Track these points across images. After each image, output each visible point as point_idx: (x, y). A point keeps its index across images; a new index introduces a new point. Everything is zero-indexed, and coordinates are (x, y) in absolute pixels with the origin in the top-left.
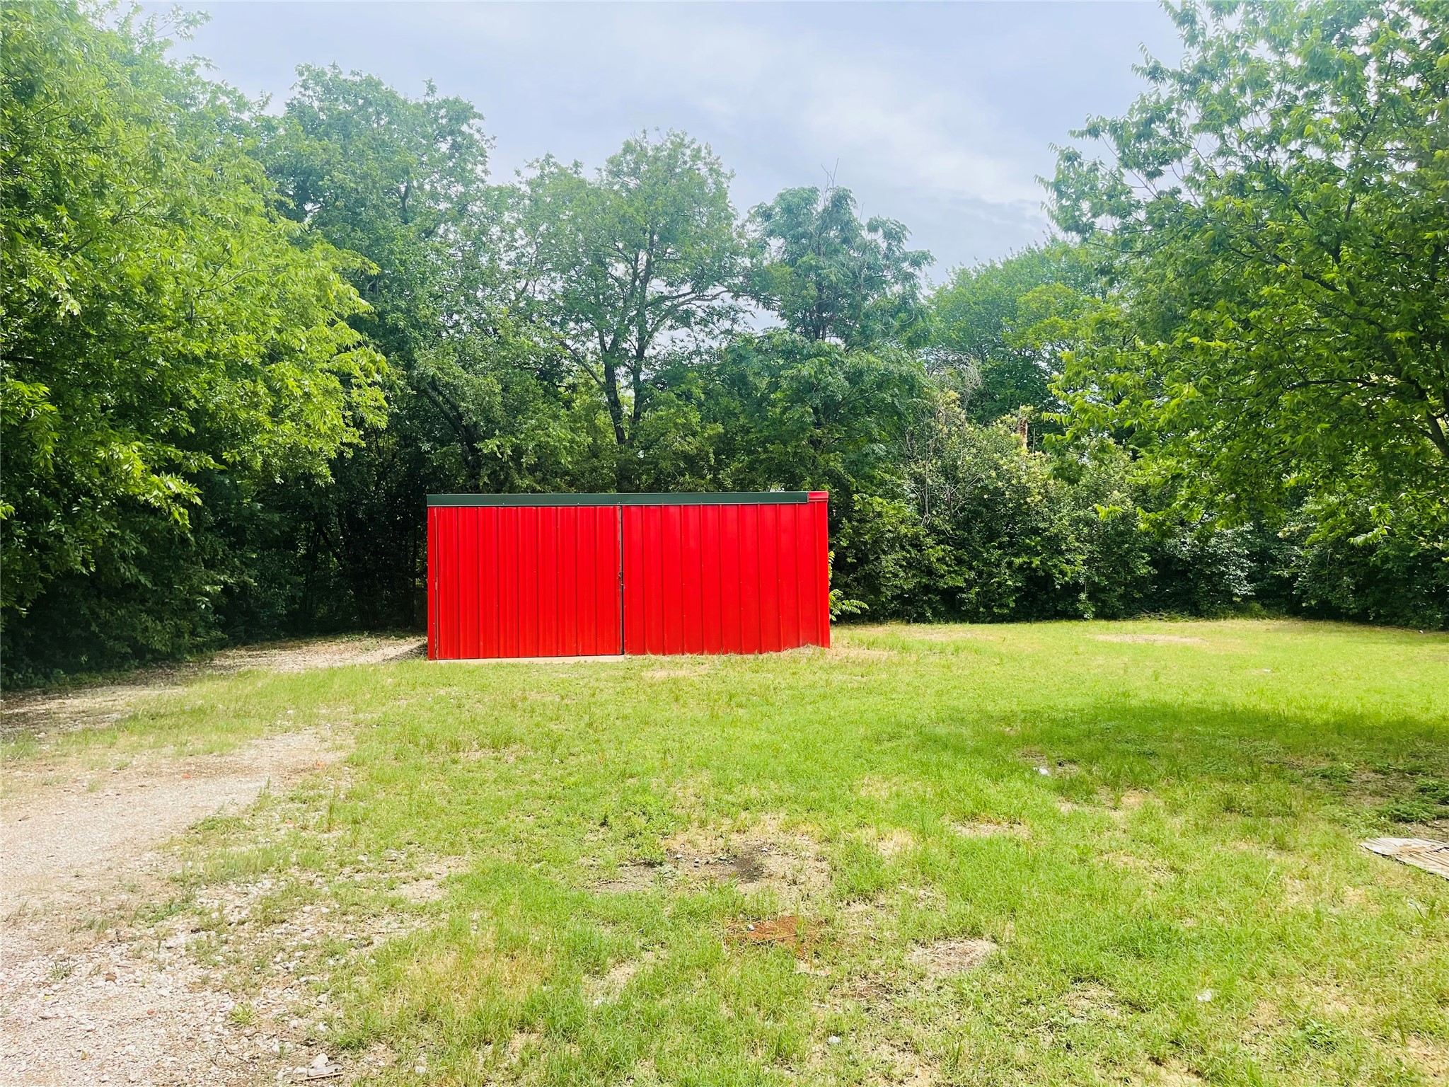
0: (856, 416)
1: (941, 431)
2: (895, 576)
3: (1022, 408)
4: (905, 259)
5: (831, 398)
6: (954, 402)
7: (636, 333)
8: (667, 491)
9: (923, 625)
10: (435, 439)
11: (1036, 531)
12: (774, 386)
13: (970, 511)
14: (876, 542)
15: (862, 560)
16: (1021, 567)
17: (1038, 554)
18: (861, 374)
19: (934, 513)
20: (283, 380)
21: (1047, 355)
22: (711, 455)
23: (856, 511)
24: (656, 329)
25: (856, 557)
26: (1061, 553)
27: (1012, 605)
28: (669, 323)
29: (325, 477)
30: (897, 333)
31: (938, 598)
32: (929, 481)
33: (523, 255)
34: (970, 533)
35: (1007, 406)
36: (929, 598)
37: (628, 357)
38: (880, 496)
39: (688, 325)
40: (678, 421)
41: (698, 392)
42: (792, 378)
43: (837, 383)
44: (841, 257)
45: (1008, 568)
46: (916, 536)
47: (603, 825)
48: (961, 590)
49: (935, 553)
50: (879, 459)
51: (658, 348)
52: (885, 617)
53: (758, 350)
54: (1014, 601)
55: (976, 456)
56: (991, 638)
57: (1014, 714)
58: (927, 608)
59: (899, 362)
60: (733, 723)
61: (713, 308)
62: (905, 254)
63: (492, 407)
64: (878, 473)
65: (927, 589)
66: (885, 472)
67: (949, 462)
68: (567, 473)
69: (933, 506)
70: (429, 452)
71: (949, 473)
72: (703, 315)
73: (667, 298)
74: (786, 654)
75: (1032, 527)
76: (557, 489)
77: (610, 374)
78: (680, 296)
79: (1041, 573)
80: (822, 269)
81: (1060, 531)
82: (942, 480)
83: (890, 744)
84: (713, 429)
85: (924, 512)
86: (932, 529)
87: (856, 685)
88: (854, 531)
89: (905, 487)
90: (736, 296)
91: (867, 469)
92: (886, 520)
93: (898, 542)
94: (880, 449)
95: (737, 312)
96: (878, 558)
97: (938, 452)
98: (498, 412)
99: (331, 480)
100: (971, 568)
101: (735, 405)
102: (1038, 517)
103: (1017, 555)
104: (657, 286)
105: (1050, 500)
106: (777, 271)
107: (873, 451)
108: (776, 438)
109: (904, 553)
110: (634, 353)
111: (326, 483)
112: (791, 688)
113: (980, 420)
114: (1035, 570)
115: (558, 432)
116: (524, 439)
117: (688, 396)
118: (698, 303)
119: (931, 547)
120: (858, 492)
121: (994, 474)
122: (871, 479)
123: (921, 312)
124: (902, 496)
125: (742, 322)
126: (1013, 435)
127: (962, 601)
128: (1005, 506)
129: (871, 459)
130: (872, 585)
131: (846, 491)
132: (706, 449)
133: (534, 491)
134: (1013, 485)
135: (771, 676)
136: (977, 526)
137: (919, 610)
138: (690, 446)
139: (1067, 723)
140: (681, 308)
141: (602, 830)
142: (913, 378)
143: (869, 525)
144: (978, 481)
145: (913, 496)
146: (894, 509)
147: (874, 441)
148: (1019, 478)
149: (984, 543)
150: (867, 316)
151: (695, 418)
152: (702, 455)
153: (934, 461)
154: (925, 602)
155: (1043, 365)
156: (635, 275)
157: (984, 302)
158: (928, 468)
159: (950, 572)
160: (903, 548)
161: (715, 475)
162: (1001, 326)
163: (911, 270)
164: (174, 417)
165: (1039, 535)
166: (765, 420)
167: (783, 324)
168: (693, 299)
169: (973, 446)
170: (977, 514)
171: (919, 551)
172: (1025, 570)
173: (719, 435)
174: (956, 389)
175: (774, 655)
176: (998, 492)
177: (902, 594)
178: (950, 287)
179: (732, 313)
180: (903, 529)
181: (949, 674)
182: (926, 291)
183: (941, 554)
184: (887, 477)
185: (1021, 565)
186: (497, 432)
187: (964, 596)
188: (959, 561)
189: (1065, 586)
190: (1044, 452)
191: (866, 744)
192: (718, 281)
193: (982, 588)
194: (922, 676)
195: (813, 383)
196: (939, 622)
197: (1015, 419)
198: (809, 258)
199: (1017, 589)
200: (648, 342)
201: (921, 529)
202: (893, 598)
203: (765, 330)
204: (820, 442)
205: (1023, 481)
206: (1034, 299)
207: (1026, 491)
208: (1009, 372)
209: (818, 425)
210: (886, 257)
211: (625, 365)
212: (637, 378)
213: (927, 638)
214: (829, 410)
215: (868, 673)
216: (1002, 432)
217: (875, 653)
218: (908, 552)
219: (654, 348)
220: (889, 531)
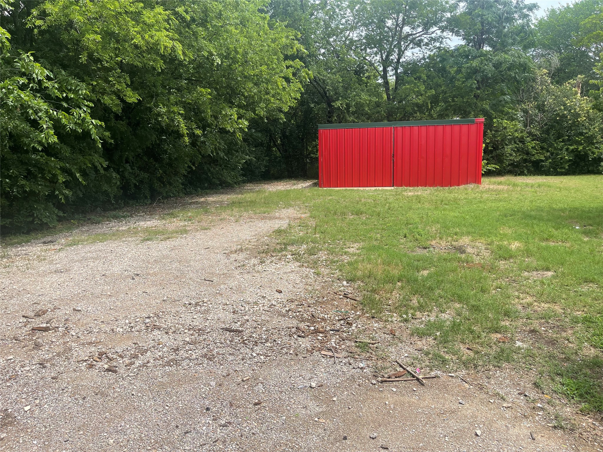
0: (497, 83)
1: (538, 88)
2: (511, 155)
3: (579, 76)
4: (525, 8)
5: (486, 76)
6: (545, 74)
7: (397, 52)
8: (408, 120)
9: (522, 176)
10: (315, 102)
11: (581, 134)
12: (459, 71)
13: (549, 125)
14: (502, 140)
15: (496, 148)
16: (573, 151)
17: (582, 144)
18: (501, 63)
19: (532, 126)
20: (276, 83)
21: (593, 50)
22: (429, 104)
23: (494, 127)
24: (406, 49)
25: (493, 147)
26: (593, 144)
27: (567, 167)
28: (411, 46)
29: (283, 119)
30: (518, 43)
31: (531, 165)
32: (530, 112)
33: (348, 20)
34: (548, 135)
35: (572, 75)
36: (526, 165)
37: (393, 63)
38: (506, 120)
39: (420, 47)
40: (415, 90)
41: (424, 77)
42: (468, 68)
43: (489, 68)
44: (494, 9)
45: (566, 151)
46: (522, 137)
47: (405, 237)
48: (542, 161)
49: (530, 144)
50: (507, 102)
51: (406, 58)
52: (505, 173)
53: (452, 56)
54: (568, 166)
55: (554, 100)
56: (555, 182)
57: (566, 209)
58: (525, 169)
59: (519, 57)
60: (444, 210)
61: (432, 38)
62: (525, 5)
63: (338, 88)
64: (506, 109)
65: (525, 161)
66: (509, 109)
67: (540, 103)
68: (367, 114)
69: (532, 123)
70: (313, 107)
71: (541, 108)
72: (427, 41)
73: (411, 35)
74: (462, 187)
75: (580, 132)
76: (363, 121)
77: (385, 71)
78: (417, 33)
79: (582, 153)
80: (485, 16)
81: (594, 134)
82: (537, 111)
83: (511, 218)
84: (430, 93)
85: (527, 126)
86: (530, 134)
87: (494, 198)
88: (493, 135)
89: (518, 115)
90: (443, 31)
91: (500, 107)
92: (508, 130)
93: (514, 140)
94: (507, 98)
95: (442, 39)
96: (503, 147)
97: (536, 99)
98: (341, 89)
99: (285, 120)
100: (548, 151)
101: (440, 81)
102: (584, 128)
103: (571, 145)
104: (407, 29)
105: (590, 119)
106: (463, 18)
107: (504, 99)
108: (459, 95)
109: (516, 145)
110: (396, 60)
111: (283, 121)
112: (465, 199)
113: (557, 82)
114: (580, 152)
115: (365, 97)
116: (350, 101)
117: (419, 78)
118: (425, 36)
119: (529, 142)
120: (495, 118)
121: (563, 108)
122: (502, 112)
123: (531, 32)
124: (517, 119)
125: (445, 43)
126: (574, 89)
127: (542, 166)
128: (567, 123)
129: (503, 103)
130: (499, 159)
131: (489, 118)
132: (427, 101)
133: (354, 122)
134: (572, 113)
135: (456, 195)
136: (553, 132)
137: (521, 170)
138: (420, 100)
139: (589, 212)
140: (417, 39)
141: (405, 239)
142: (526, 64)
143: (500, 133)
144: (554, 111)
145: (522, 119)
146: (512, 125)
147: (505, 94)
148: (575, 109)
149: (555, 140)
150: (505, 36)
151: (423, 88)
152: (425, 104)
153: (533, 103)
154: (524, 166)
155: (591, 54)
156: (397, 25)
157: (563, 25)
158: (530, 106)
159: (537, 153)
160: (515, 143)
161: (429, 113)
162: (571, 36)
163: (528, 13)
164: (240, 99)
165: (583, 135)
166: (454, 87)
167: (463, 43)
168: (423, 34)
169: (553, 95)
170: (552, 127)
171: (523, 144)
172: (575, 151)
173: (432, 95)
174: (546, 68)
175: (457, 187)
176: (564, 116)
177: (514, 163)
178: (546, 18)
179: (441, 39)
180: (516, 134)
181: (536, 195)
182: (534, 21)
183: (534, 145)
184: (510, 111)
185: (573, 150)
186: (340, 98)
187: (543, 163)
188: (542, 148)
189: (594, 159)
190: (588, 97)
191: (501, 217)
192: (434, 25)
193: (552, 160)
194: (523, 196)
195: (477, 69)
196: (530, 175)
197: (575, 81)
198: (478, 11)
199: (570, 160)
200: (402, 55)
201: (525, 134)
202: (509, 165)
203: (455, 46)
204: (479, 96)
205: (577, 111)
206: (589, 22)
207: (578, 115)
208: (574, 59)
209: (478, 88)
210: (516, 7)
211: (391, 66)
212: (396, 72)
213: (525, 182)
214: (484, 82)
215: (499, 194)
216: (568, 88)
217: (501, 187)
218: (518, 144)
219: (405, 58)
220: (510, 135)
